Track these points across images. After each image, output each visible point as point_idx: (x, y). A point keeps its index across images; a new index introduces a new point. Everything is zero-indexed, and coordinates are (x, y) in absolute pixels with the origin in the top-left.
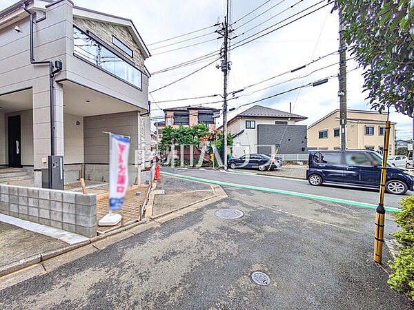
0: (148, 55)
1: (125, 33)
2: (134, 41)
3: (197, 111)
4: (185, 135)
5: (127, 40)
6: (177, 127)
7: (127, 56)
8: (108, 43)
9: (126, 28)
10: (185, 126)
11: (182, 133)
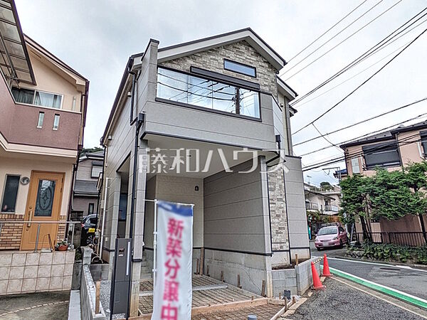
0: (282, 63)
1: (243, 48)
2: (257, 54)
3: (418, 132)
4: (390, 188)
5: (247, 56)
6: (371, 174)
7: (246, 78)
8: (217, 71)
9: (245, 42)
10: (390, 170)
11: (384, 184)
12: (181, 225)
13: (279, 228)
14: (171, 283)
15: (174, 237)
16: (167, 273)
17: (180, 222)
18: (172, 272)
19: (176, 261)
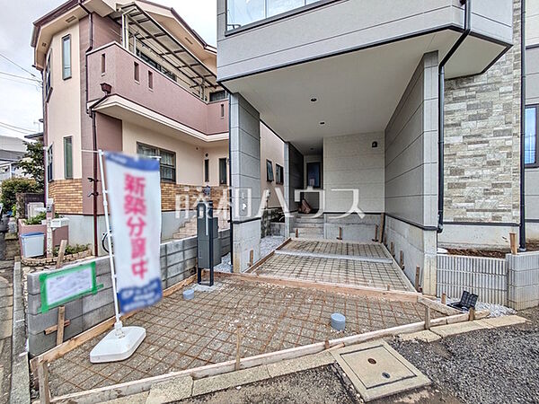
12: (141, 182)
13: (495, 185)
14: (137, 241)
15: (133, 194)
16: (131, 233)
17: (139, 179)
18: (137, 230)
19: (140, 219)
